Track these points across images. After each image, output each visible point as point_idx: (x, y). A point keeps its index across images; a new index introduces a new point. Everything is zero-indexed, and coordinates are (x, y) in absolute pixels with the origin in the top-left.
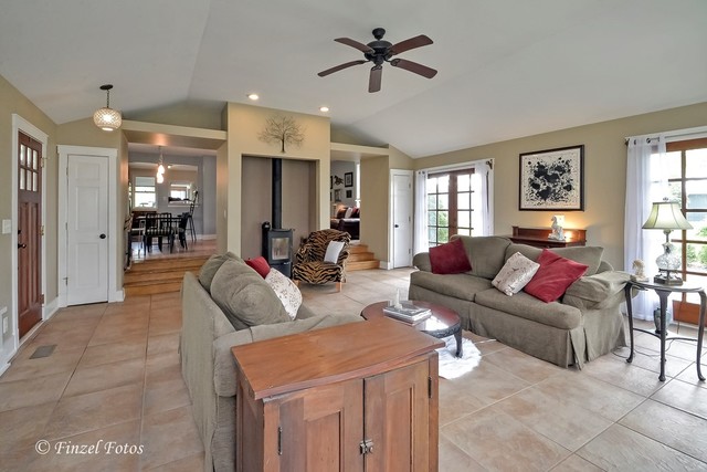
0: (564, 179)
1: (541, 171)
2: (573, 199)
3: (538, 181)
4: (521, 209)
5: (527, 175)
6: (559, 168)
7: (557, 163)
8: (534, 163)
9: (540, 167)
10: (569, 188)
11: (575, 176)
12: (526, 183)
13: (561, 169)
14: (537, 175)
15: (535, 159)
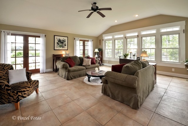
0: (64, 43)
1: (60, 41)
2: (66, 48)
3: (59, 43)
4: (54, 50)
5: (56, 41)
6: (63, 41)
7: (63, 40)
8: (58, 38)
9: (59, 39)
10: (65, 45)
11: (66, 43)
12: (56, 43)
13: (64, 41)
14: (59, 41)
15: (58, 37)
